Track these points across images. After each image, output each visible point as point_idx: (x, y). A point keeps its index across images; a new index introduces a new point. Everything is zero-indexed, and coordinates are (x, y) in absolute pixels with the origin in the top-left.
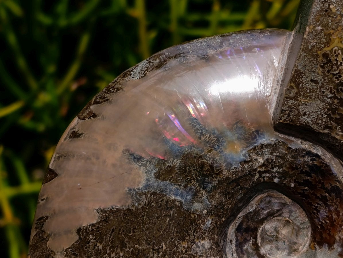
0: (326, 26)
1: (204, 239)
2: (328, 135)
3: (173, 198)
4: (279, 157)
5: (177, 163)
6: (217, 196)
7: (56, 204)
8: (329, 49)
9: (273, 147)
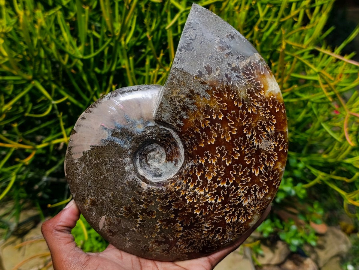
0: (172, 88)
1: (127, 158)
2: (171, 125)
3: (117, 143)
4: (155, 130)
5: (119, 131)
6: (133, 143)
7: (76, 142)
8: (172, 96)
9: (154, 127)
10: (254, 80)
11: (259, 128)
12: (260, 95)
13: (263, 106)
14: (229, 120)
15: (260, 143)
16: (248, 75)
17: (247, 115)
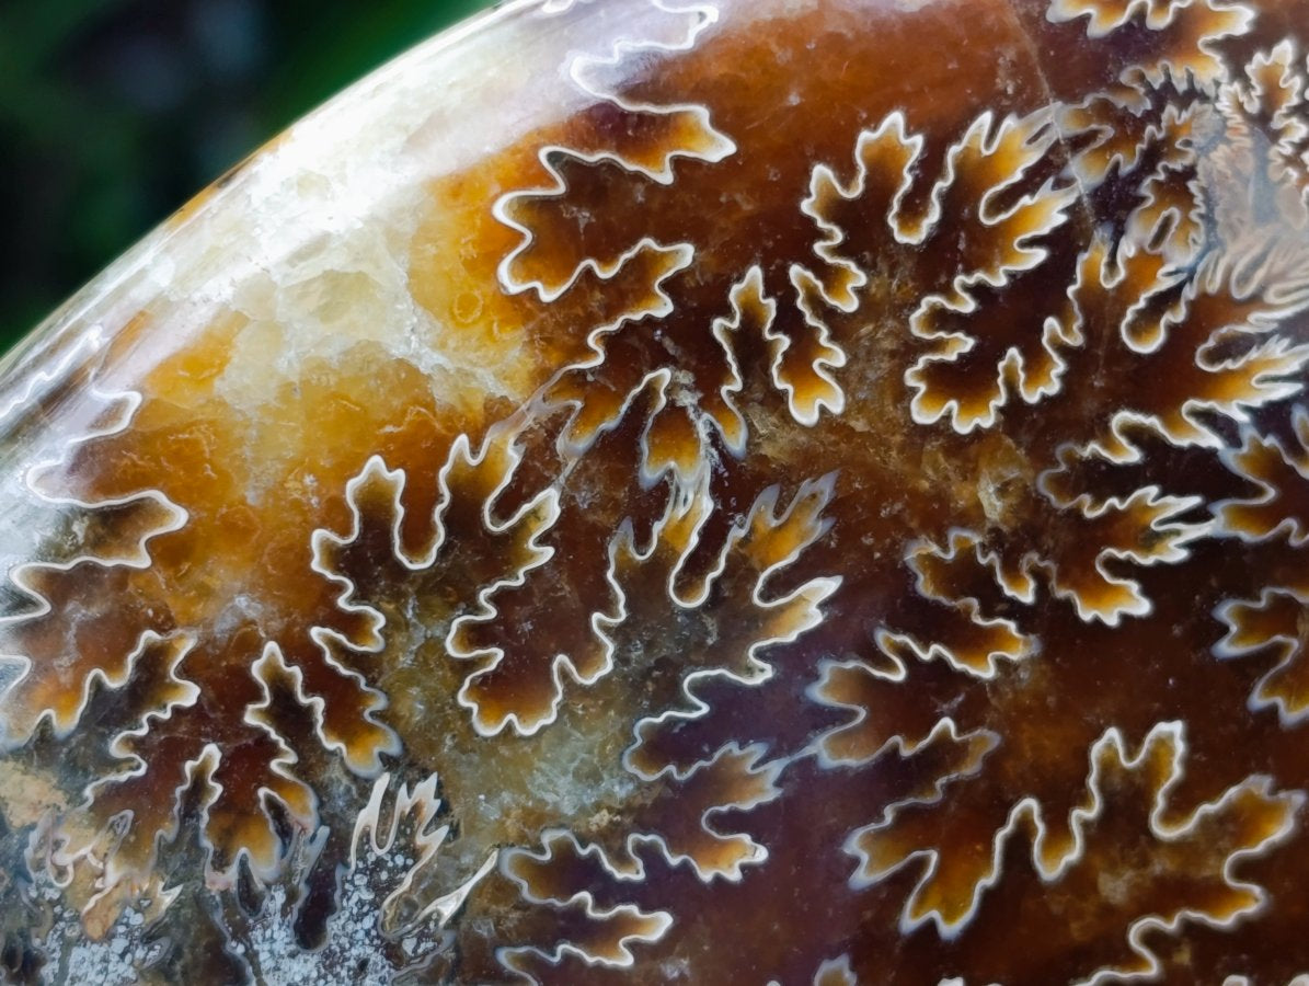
10: (317, 634)
11: (1031, 381)
12: (527, 482)
13: (687, 400)
14: (989, 880)
15: (1256, 301)
16: (248, 759)
17: (883, 638)
